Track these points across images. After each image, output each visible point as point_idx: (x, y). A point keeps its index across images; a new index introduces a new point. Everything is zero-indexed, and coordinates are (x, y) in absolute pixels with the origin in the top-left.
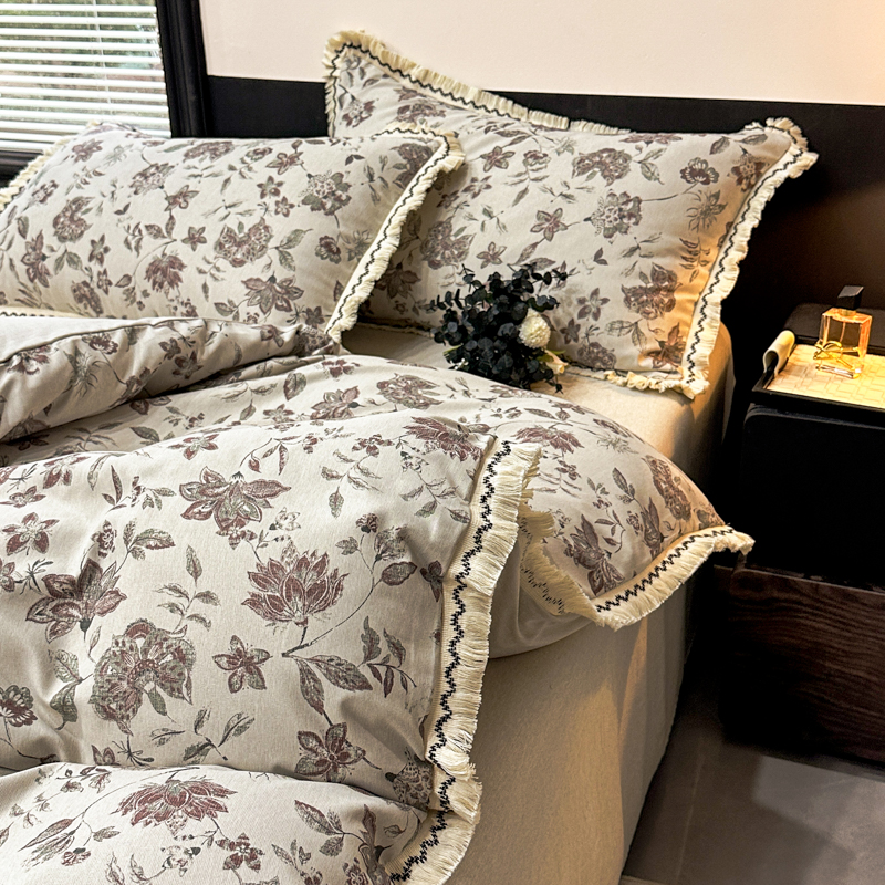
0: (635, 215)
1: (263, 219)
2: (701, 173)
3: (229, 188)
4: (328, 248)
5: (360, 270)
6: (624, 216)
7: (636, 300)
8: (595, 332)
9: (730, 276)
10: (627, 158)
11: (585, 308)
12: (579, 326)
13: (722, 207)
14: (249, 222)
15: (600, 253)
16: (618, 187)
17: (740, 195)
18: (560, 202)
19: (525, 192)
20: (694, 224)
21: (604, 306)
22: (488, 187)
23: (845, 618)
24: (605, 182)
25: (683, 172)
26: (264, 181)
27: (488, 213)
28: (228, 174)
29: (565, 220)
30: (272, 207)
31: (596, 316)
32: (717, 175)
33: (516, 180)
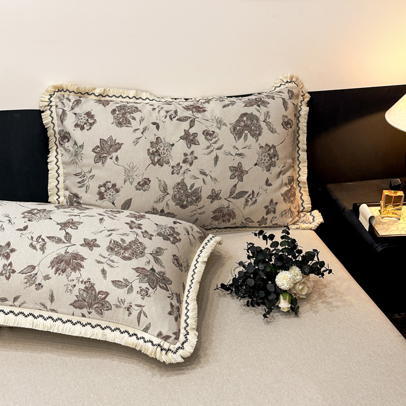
11: (268, 210)
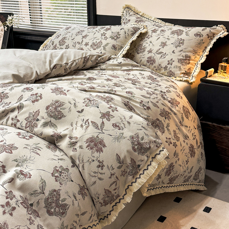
0: (183, 43)
1: (101, 40)
2: (199, 35)
3: (95, 34)
4: (114, 47)
5: (121, 52)
6: (180, 43)
7: (181, 61)
8: (171, 68)
9: (204, 58)
10: (183, 31)
12: (167, 67)
13: (204, 43)
14: (98, 41)
15: (174, 51)
16: (180, 37)
17: (209, 41)
18: (167, 40)
19: (159, 38)
20: (196, 46)
21: (173, 62)
22: (152, 37)
23: (220, 133)
24: (177, 36)
25: (195, 34)
26: (102, 33)
27: (151, 42)
28: (95, 32)
29: (167, 44)
30: (103, 38)
31: (171, 64)
32: (203, 35)
33: (158, 35)
